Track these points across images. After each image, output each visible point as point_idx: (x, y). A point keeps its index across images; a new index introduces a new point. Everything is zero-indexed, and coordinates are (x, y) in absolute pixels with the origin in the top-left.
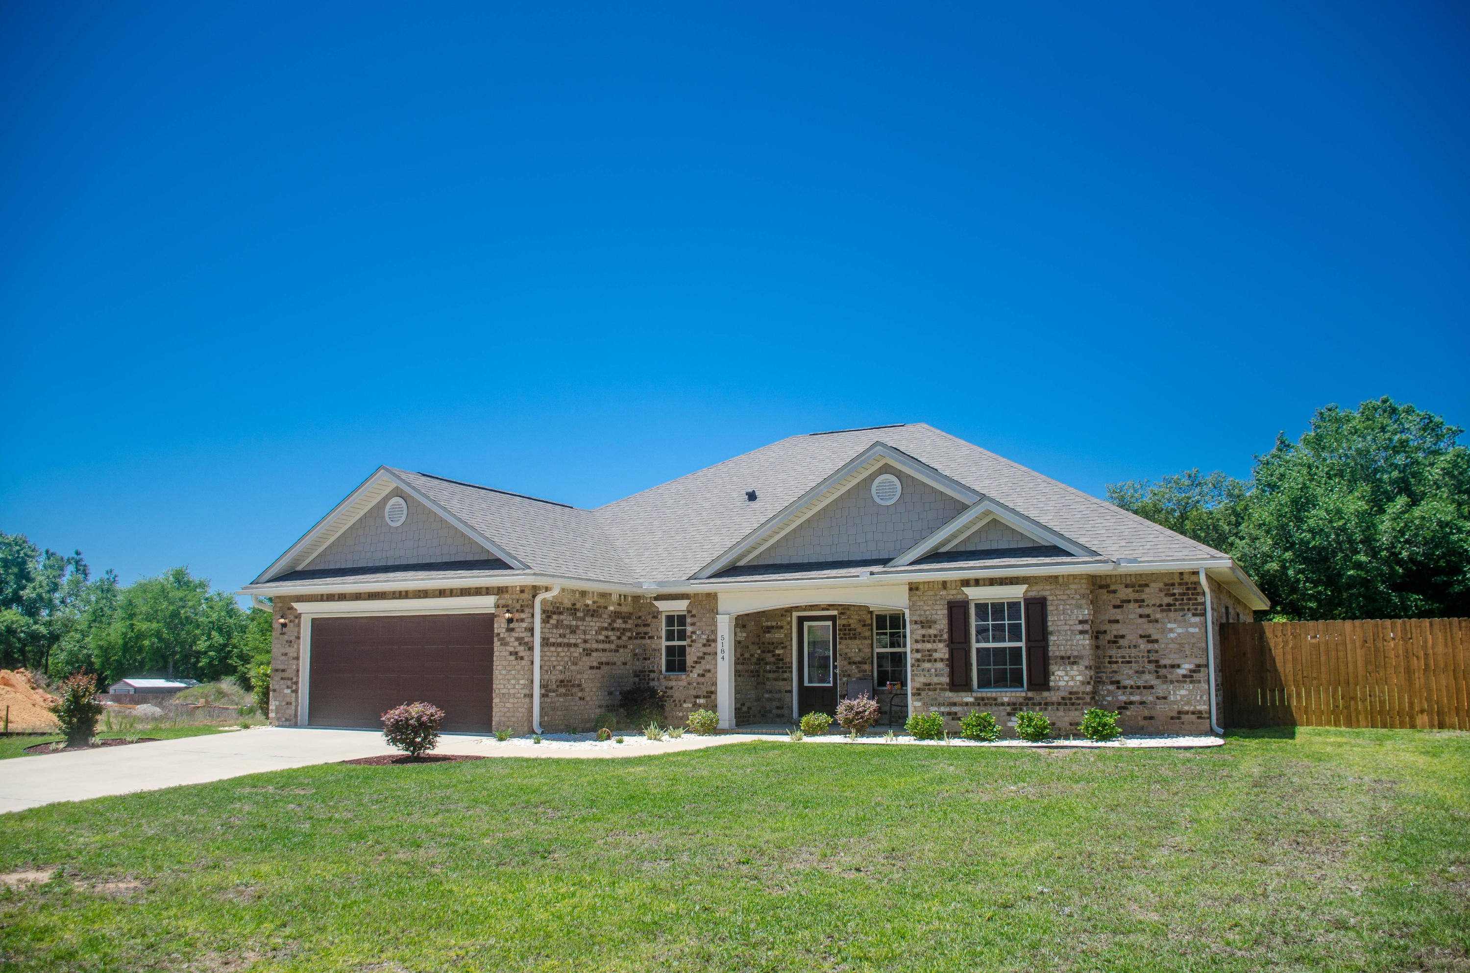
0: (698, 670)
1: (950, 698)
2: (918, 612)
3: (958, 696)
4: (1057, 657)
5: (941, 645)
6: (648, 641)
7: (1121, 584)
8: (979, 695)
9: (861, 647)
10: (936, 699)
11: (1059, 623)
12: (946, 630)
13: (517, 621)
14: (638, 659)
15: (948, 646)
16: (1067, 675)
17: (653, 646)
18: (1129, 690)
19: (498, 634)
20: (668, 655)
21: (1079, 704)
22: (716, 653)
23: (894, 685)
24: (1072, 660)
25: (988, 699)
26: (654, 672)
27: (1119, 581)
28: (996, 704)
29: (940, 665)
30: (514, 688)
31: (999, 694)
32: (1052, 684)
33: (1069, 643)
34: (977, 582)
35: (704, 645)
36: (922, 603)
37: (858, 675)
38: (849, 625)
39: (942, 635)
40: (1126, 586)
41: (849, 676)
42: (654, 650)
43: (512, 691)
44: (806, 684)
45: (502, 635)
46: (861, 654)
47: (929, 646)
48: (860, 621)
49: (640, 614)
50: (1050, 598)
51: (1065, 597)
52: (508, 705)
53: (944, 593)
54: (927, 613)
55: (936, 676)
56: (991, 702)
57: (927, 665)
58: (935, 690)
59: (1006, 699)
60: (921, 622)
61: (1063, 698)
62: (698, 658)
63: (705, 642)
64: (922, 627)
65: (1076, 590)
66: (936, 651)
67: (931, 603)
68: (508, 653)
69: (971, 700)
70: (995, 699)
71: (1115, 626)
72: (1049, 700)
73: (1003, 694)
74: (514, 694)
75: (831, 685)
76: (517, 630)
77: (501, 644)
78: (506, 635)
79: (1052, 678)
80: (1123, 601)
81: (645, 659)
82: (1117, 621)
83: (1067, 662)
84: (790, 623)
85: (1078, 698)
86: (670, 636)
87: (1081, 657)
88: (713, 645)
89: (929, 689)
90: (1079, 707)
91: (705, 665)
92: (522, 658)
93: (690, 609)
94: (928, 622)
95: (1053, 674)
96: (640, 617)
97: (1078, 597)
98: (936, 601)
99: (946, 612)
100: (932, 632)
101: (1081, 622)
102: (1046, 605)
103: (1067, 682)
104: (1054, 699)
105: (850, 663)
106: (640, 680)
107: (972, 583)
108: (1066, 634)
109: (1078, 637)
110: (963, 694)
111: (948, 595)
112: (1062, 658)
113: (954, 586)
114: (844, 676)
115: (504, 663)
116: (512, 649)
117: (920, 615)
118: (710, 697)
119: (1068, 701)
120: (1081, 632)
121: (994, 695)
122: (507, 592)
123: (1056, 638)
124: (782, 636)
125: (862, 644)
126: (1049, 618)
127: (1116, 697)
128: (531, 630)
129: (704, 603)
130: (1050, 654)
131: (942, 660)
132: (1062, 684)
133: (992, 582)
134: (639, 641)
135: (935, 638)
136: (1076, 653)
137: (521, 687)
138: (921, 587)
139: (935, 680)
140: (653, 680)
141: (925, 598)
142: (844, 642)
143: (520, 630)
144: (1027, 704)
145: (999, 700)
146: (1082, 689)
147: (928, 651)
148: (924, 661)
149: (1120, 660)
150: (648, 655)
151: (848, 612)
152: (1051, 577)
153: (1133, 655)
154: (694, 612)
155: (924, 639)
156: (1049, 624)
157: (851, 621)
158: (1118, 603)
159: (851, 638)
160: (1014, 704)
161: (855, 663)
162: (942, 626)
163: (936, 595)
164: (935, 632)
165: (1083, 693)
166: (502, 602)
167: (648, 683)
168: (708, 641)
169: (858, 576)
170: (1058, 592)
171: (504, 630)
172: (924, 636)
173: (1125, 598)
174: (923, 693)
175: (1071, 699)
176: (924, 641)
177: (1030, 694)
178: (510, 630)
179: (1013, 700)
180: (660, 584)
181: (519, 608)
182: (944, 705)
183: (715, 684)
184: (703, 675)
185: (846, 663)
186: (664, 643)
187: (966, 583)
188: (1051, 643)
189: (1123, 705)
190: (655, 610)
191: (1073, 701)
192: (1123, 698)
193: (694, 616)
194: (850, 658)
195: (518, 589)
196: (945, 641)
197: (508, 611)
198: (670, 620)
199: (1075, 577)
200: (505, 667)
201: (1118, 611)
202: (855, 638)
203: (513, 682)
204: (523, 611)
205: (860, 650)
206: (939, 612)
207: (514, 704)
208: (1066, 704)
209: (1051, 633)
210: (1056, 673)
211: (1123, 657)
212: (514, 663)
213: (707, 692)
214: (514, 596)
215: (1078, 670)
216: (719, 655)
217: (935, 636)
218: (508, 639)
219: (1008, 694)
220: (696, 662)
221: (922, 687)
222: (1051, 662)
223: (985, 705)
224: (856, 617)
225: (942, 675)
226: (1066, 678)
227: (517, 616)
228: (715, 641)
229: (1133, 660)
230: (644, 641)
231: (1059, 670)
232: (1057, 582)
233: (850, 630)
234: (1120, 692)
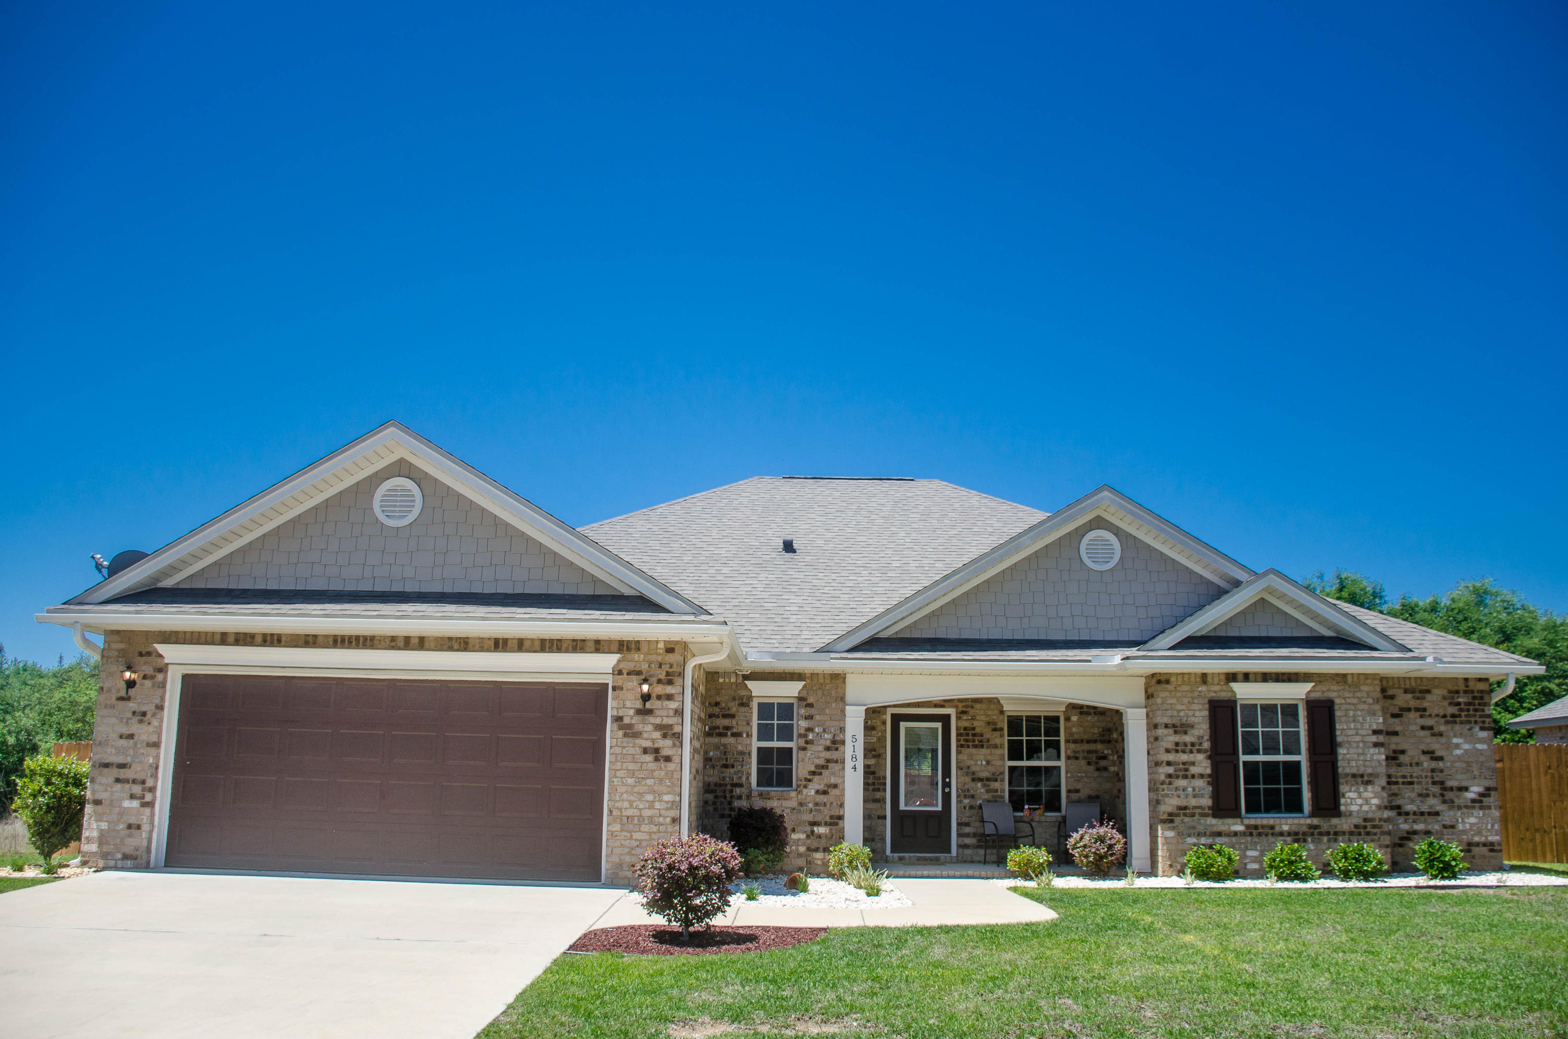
0: (817, 784)
1: (1212, 826)
2: (1169, 713)
3: (1223, 824)
4: (1347, 775)
5: (1200, 757)
6: (732, 740)
7: (1399, 688)
8: (1253, 822)
9: (989, 758)
10: (1194, 828)
11: (1350, 732)
12: (1206, 737)
13: (659, 697)
14: (713, 767)
15: (1209, 757)
16: (1360, 797)
17: (740, 748)
18: (1411, 817)
19: (619, 719)
20: (760, 762)
21: (1375, 834)
22: (843, 762)
23: (1035, 809)
24: (1366, 778)
25: (1263, 827)
26: (741, 785)
27: (1396, 686)
28: (1273, 834)
29: (1200, 783)
30: (651, 806)
31: (1278, 821)
32: (1342, 808)
33: (1362, 758)
34: (1247, 677)
35: (828, 749)
36: (1174, 701)
37: (986, 796)
38: (974, 729)
39: (1201, 744)
40: (1406, 691)
41: (973, 797)
42: (742, 753)
43: (647, 813)
44: (902, 807)
45: (627, 721)
46: (990, 768)
47: (1184, 757)
48: (989, 723)
49: (718, 699)
50: (1337, 701)
51: (1355, 701)
52: (636, 836)
53: (1203, 688)
54: (1182, 714)
55: (1194, 796)
56: (1266, 831)
57: (1182, 783)
58: (1193, 815)
59: (1286, 828)
60: (1174, 726)
61: (1356, 826)
62: (817, 766)
63: (828, 743)
64: (1176, 732)
65: (1368, 693)
66: (1193, 764)
67: (1186, 701)
68: (638, 751)
69: (1240, 828)
70: (1272, 827)
71: (1394, 739)
72: (1339, 829)
73: (1283, 821)
74: (651, 817)
75: (939, 808)
76: (657, 713)
77: (625, 735)
78: (636, 719)
79: (1342, 801)
80: (1402, 709)
81: (726, 766)
82: (1396, 733)
83: (1359, 780)
84: (884, 723)
85: (1374, 827)
86: (765, 732)
87: (1376, 775)
88: (841, 748)
89: (1185, 815)
90: (1376, 837)
91: (828, 777)
92: (668, 759)
93: (804, 694)
94: (1182, 725)
95: (1344, 796)
96: (717, 704)
97: (1370, 701)
98: (1193, 698)
99: (1206, 713)
100: (1188, 739)
101: (1375, 732)
102: (1334, 710)
103: (1361, 806)
104: (1346, 827)
105: (973, 780)
106: (716, 797)
107: (1240, 677)
108: (1358, 747)
109: (1372, 750)
110: (1230, 821)
111: (1209, 691)
112: (1354, 776)
113: (1216, 680)
114: (965, 797)
115: (631, 766)
116: (647, 744)
117: (1172, 716)
118: (837, 824)
119: (1362, 831)
120: (1376, 745)
121: (1271, 822)
122: (638, 649)
123: (1345, 752)
124: (875, 739)
125: (991, 754)
126: (1338, 726)
127: (1398, 825)
128: (679, 713)
129: (828, 687)
130: (1340, 770)
131: (1202, 776)
132: (1354, 808)
133: (1266, 677)
134: (715, 740)
135: (1193, 747)
136: (1370, 771)
137: (664, 806)
138: (1173, 679)
139: (1193, 802)
140: (740, 797)
141: (1178, 694)
142: (966, 751)
143: (664, 713)
144: (1312, 834)
145: (1277, 829)
146: (1378, 815)
147: (1184, 764)
148: (1178, 777)
149: (1400, 780)
150: (730, 762)
151: (971, 711)
152: (1337, 675)
153: (1415, 774)
154: (811, 700)
155: (1178, 748)
156: (1338, 733)
157: (976, 724)
158: (1396, 711)
159: (976, 746)
160: (1296, 834)
161: (981, 780)
162: (1201, 732)
163: (1192, 691)
164: (1193, 740)
165: (1380, 819)
166: (626, 666)
167: (730, 803)
168: (834, 742)
169: (1090, 661)
170: (1347, 695)
171: (632, 712)
172: (1177, 744)
173: (1405, 706)
174: (1177, 820)
175: (1365, 827)
176: (1177, 751)
177: (1315, 821)
178: (644, 712)
179: (1294, 828)
180: (778, 656)
181: (662, 676)
182: (1205, 835)
183: (842, 805)
184: (825, 793)
185: (968, 779)
186: (756, 744)
187: (1232, 677)
188: (1340, 757)
189: (1405, 835)
190: (743, 693)
191: (1368, 829)
192: (1405, 827)
193: (810, 705)
194: (974, 773)
195: (661, 645)
196: (1205, 751)
197: (645, 681)
198: (766, 710)
199: (1366, 676)
200: (632, 773)
201: (1397, 720)
202: (982, 746)
203: (650, 797)
204: (670, 682)
205: (988, 762)
206: (1197, 714)
207: (650, 833)
208: (1360, 834)
209: (1340, 745)
210: (1348, 795)
211: (1404, 777)
212: (653, 766)
213: (831, 817)
214: (654, 658)
215: (1372, 792)
216: (849, 764)
217: (1193, 744)
218: (639, 727)
219: (1290, 821)
220: (814, 773)
221: (1176, 811)
222: (1341, 781)
223: (1260, 834)
224: (983, 718)
225: (1202, 796)
226: (1359, 801)
227: (659, 689)
228: (843, 742)
229: (1415, 780)
230: (724, 740)
231: (1350, 791)
232: (1345, 682)
233: (974, 735)
234: (1401, 819)
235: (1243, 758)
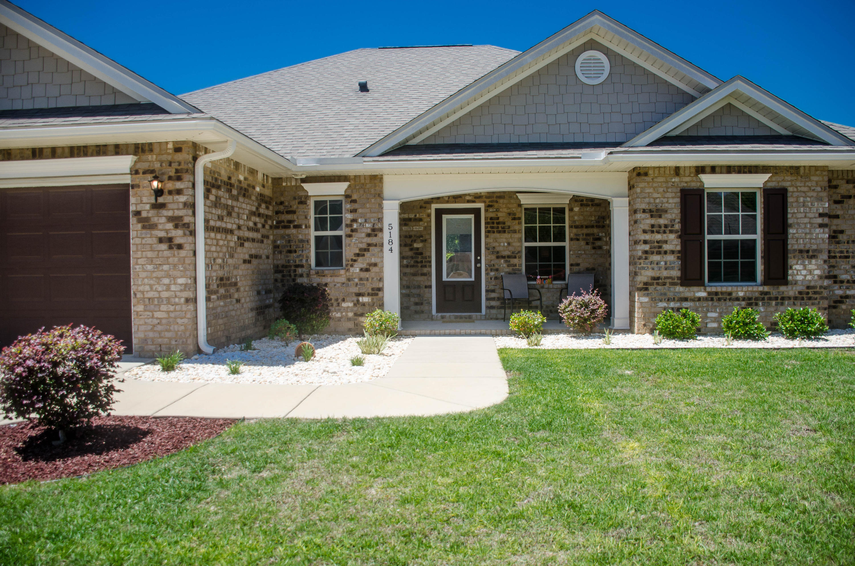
0: (361, 263)
1: (680, 292)
2: (647, 200)
3: (689, 291)
4: (795, 250)
5: (672, 236)
6: (294, 231)
7: (842, 179)
8: (714, 289)
9: (511, 240)
10: (665, 294)
11: (799, 215)
12: (678, 220)
13: (170, 193)
14: (280, 252)
15: (680, 237)
16: (805, 269)
17: (300, 237)
18: (845, 284)
19: (138, 213)
20: (317, 247)
21: (816, 299)
22: (382, 245)
23: (545, 279)
24: (811, 253)
25: (722, 293)
26: (302, 266)
27: (840, 177)
28: (730, 299)
29: (670, 258)
30: (168, 289)
31: (735, 289)
32: (790, 278)
33: (808, 236)
34: (713, 170)
35: (369, 235)
36: (651, 190)
37: (507, 270)
38: (498, 218)
39: (673, 226)
40: (848, 182)
41: (497, 270)
42: (302, 241)
43: (165, 295)
44: (445, 278)
45: (144, 214)
46: (510, 248)
47: (659, 237)
48: (509, 214)
49: (282, 199)
50: (790, 189)
51: (805, 189)
52: (157, 315)
53: (676, 179)
54: (658, 201)
55: (666, 269)
56: (725, 296)
57: (656, 258)
58: (664, 284)
59: (741, 294)
60: (651, 211)
61: (800, 293)
62: (361, 250)
63: (369, 231)
64: (652, 216)
65: (817, 182)
66: (666, 242)
67: (661, 190)
68: (155, 240)
69: (703, 294)
70: (730, 294)
71: (835, 221)
72: (786, 295)
73: (739, 289)
74: (168, 299)
75: (473, 279)
76: (170, 206)
77: (144, 227)
78: (152, 213)
79: (790, 272)
80: (843, 197)
81: (290, 252)
82: (837, 217)
83: (805, 255)
84: (429, 215)
85: (815, 293)
86: (320, 224)
87: (820, 251)
88: (380, 234)
89: (658, 284)
90: (816, 302)
91: (369, 258)
92: (180, 247)
93: (349, 193)
94: (658, 210)
95: (791, 268)
96: (282, 203)
97: (819, 189)
98: (667, 188)
99: (678, 200)
100: (662, 221)
101: (821, 215)
102: (787, 197)
103: (805, 276)
104: (791, 294)
105: (498, 257)
106: (283, 276)
107: (708, 169)
108: (805, 227)
109: (817, 230)
110: (695, 289)
111: (681, 182)
112: (801, 251)
113: (687, 172)
114: (491, 270)
115: (150, 254)
116: (162, 234)
117: (649, 203)
118: (377, 295)
119: (805, 296)
120: (821, 226)
121: (729, 289)
122: (151, 150)
123: (795, 231)
124: (422, 229)
125: (511, 237)
126: (789, 210)
127: (833, 291)
128: (193, 206)
129: (368, 186)
130: (789, 247)
131: (673, 252)
132: (799, 278)
133: (730, 169)
134: (281, 231)
135: (665, 229)
136: (814, 247)
137: (178, 288)
138: (651, 172)
139: (665, 273)
140: (301, 276)
141: (655, 185)
142: (492, 235)
143: (175, 206)
144: (763, 299)
145: (734, 295)
146: (819, 283)
147: (658, 242)
148: (652, 253)
149: (838, 255)
150: (293, 248)
151: (496, 205)
152: (791, 167)
153: (850, 250)
154: (354, 197)
155: (653, 229)
156: (789, 216)
157: (500, 214)
158: (839, 198)
159: (499, 232)
160: (750, 299)
161: (503, 257)
162: (674, 215)
163: (667, 182)
164: (666, 222)
165: (821, 287)
166: (144, 166)
167: (294, 280)
168: (373, 230)
170: (798, 184)
171: (148, 207)
172: (653, 226)
173: (846, 194)
174: (651, 288)
175: (808, 293)
176: (653, 232)
177: (766, 289)
178: (158, 206)
179: (748, 295)
180: (320, 161)
181: (172, 174)
182: (674, 300)
183: (381, 280)
184: (367, 270)
185: (494, 257)
186: (313, 233)
187: (701, 170)
188: (790, 236)
189: (839, 299)
190: (301, 193)
191: (810, 295)
192: (839, 292)
193: (354, 201)
194: (498, 252)
195: (170, 146)
196: (676, 232)
197: (156, 178)
198: (320, 206)
199: (816, 168)
200: (151, 261)
201: (838, 206)
202: (504, 232)
203: (166, 281)
204: (179, 179)
205: (509, 244)
206: (671, 201)
207: (168, 312)
208: (803, 299)
209: (791, 226)
210: (794, 267)
211: (842, 252)
212: (167, 253)
213: (373, 289)
214: (165, 157)
215: (815, 264)
216: (386, 247)
217: (666, 226)
218: (155, 220)
219: (745, 289)
220: (358, 255)
221: (650, 281)
222: (789, 255)
223: (719, 300)
224: (505, 210)
225: (673, 268)
226: (804, 272)
227: (170, 185)
228: (381, 230)
229: (851, 254)
230: (288, 231)
231: (797, 264)
232: (798, 173)
233: (498, 223)
234: (837, 286)
235: (708, 237)
